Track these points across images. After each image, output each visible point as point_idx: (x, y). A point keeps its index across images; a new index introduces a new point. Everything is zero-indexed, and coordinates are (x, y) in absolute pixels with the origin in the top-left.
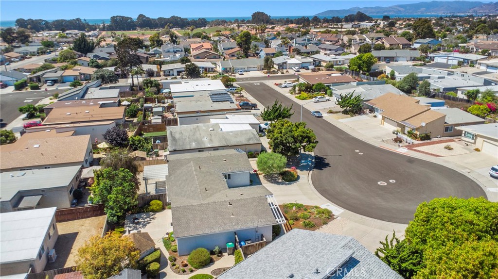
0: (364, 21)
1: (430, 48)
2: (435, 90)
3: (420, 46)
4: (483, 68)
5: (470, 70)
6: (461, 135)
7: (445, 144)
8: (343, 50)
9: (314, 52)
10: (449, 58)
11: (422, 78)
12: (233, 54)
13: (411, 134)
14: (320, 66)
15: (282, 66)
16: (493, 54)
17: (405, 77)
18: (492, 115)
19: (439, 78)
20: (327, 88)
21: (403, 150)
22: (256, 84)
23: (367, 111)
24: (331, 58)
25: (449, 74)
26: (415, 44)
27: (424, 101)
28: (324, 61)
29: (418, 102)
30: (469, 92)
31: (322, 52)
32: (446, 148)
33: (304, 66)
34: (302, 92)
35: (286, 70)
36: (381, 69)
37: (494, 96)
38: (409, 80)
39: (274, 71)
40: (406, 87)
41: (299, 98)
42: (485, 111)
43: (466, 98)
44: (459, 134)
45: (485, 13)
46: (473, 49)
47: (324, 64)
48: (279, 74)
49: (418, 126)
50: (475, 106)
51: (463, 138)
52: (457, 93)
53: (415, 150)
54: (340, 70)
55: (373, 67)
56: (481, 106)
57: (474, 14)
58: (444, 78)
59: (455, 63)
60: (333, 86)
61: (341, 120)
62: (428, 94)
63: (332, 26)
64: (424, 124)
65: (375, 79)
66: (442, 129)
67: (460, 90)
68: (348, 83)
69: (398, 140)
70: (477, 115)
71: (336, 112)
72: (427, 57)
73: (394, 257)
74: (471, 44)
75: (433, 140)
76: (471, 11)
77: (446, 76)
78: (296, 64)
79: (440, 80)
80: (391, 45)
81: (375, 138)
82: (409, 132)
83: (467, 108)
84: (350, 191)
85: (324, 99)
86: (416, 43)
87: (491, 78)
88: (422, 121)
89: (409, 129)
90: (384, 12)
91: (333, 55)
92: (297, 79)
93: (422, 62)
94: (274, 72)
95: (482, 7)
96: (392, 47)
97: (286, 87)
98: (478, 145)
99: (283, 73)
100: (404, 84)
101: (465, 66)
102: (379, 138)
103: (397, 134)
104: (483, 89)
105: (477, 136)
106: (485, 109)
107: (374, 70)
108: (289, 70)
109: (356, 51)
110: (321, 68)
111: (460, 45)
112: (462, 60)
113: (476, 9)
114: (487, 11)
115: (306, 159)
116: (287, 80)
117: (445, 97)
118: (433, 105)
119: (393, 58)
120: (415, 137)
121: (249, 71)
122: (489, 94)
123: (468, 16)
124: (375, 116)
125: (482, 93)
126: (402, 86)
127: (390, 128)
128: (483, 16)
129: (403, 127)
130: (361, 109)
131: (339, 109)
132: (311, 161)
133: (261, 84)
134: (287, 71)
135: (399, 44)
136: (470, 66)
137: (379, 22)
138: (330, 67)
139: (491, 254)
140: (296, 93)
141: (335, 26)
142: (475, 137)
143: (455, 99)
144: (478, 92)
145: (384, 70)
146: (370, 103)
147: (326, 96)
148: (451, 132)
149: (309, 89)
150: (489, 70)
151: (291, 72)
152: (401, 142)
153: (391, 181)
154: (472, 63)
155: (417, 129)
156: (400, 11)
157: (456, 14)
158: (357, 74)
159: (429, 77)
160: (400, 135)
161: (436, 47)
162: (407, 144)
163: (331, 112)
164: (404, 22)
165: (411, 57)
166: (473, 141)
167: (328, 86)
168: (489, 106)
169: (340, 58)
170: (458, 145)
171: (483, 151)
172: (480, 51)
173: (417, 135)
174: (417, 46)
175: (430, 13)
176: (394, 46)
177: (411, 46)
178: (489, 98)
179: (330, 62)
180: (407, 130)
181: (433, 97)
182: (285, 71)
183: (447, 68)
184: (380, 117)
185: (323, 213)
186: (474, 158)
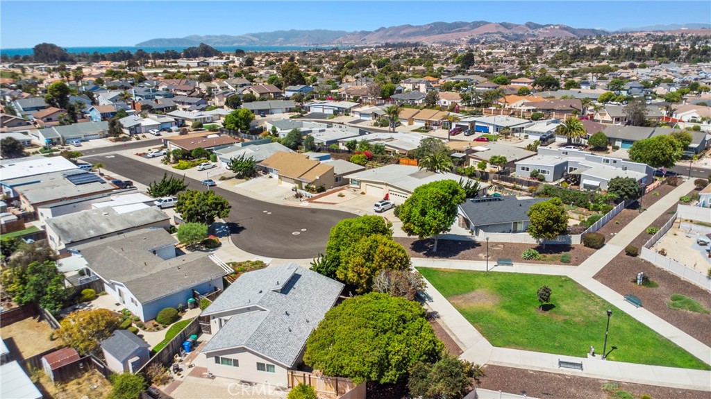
0: (211, 56)
1: (303, 96)
2: (319, 144)
3: (294, 95)
4: (357, 117)
5: (345, 119)
6: (348, 183)
7: (338, 193)
8: (206, 103)
9: (169, 108)
10: (325, 107)
11: (305, 133)
12: (49, 117)
13: (308, 189)
14: (185, 126)
15: (135, 130)
16: (364, 100)
17: (289, 133)
18: (370, 162)
19: (320, 131)
20: (209, 153)
21: (305, 204)
22: (109, 157)
23: (261, 172)
24: (195, 114)
25: (328, 127)
26: (286, 92)
27: (313, 155)
28: (189, 119)
29: (308, 158)
30: (348, 144)
31: (180, 107)
32: (339, 196)
33: (164, 128)
34: (180, 161)
35: (142, 135)
36: (261, 126)
37: (369, 145)
38: (293, 136)
39: (124, 137)
40: (292, 143)
41: (179, 168)
42: (364, 160)
43: (347, 149)
44: (347, 182)
45: (351, 44)
46: (344, 95)
47: (189, 123)
48: (134, 140)
49: (313, 180)
50: (356, 156)
51: (351, 186)
52: (338, 145)
53: (315, 202)
54: (213, 129)
55: (252, 124)
56: (360, 155)
57: (339, 46)
58: (324, 130)
59: (331, 112)
60: (216, 150)
61: (237, 186)
62: (313, 148)
63: (170, 64)
64: (318, 178)
65: (258, 137)
66: (334, 180)
67: (341, 142)
68: (231, 144)
69: (298, 196)
70: (359, 164)
71: (229, 178)
72: (303, 107)
73: (323, 268)
74: (342, 90)
75: (328, 191)
76: (335, 42)
77: (327, 129)
78: (153, 127)
79: (322, 133)
80: (261, 94)
81: (277, 197)
82: (306, 187)
83: (349, 158)
84: (271, 244)
85: (209, 166)
86: (287, 90)
87: (366, 126)
88: (315, 175)
89: (306, 184)
90: (233, 43)
91: (196, 111)
92: (163, 145)
93: (299, 114)
94: (125, 139)
95: (346, 37)
96: (263, 97)
97: (154, 156)
98: (363, 190)
99: (138, 139)
100: (289, 141)
101: (341, 116)
102: (282, 196)
103: (296, 191)
104: (359, 139)
105: (361, 181)
106: (364, 157)
107: (253, 127)
108: (146, 134)
109: (223, 104)
110: (187, 128)
111: (332, 91)
112: (337, 109)
113: (340, 39)
114: (352, 42)
115: (219, 227)
116: (151, 148)
117: (329, 150)
118: (322, 158)
119: (268, 110)
120: (312, 190)
121: (87, 140)
122: (364, 143)
123: (334, 49)
124: (271, 177)
125: (359, 143)
126: (288, 142)
127: (288, 186)
128: (349, 49)
129: (300, 183)
130: (254, 171)
131: (231, 173)
132: (225, 228)
133: (116, 155)
134: (144, 136)
135: (269, 93)
136: (345, 115)
137: (231, 58)
138: (198, 126)
139: (375, 241)
140: (171, 163)
141: (174, 64)
142: (359, 182)
143: (338, 151)
144: (355, 142)
145: (263, 125)
146: (263, 164)
147: (210, 161)
148: (340, 181)
149: (186, 156)
150: (362, 118)
151: (150, 136)
152: (301, 197)
153: (302, 230)
154: (347, 112)
155: (313, 183)
156: (254, 41)
157: (320, 46)
158: (236, 133)
159: (311, 131)
160: (299, 191)
161: (309, 95)
162: (307, 198)
163: (223, 179)
164: (263, 58)
165: (287, 108)
166: (359, 187)
167: (209, 150)
168: (366, 154)
169: (207, 114)
170: (348, 192)
171: (367, 194)
172: (351, 97)
173: (313, 188)
174: (289, 94)
175: (290, 45)
176: (264, 95)
177: (283, 95)
178: (365, 147)
179: (196, 120)
180: (304, 185)
181: (319, 151)
182: (140, 136)
183: (324, 118)
184: (276, 177)
185: (256, 264)
186: (361, 201)
